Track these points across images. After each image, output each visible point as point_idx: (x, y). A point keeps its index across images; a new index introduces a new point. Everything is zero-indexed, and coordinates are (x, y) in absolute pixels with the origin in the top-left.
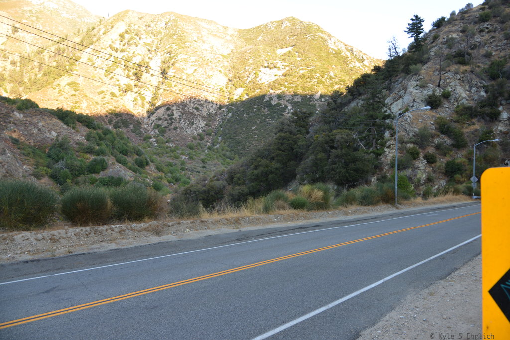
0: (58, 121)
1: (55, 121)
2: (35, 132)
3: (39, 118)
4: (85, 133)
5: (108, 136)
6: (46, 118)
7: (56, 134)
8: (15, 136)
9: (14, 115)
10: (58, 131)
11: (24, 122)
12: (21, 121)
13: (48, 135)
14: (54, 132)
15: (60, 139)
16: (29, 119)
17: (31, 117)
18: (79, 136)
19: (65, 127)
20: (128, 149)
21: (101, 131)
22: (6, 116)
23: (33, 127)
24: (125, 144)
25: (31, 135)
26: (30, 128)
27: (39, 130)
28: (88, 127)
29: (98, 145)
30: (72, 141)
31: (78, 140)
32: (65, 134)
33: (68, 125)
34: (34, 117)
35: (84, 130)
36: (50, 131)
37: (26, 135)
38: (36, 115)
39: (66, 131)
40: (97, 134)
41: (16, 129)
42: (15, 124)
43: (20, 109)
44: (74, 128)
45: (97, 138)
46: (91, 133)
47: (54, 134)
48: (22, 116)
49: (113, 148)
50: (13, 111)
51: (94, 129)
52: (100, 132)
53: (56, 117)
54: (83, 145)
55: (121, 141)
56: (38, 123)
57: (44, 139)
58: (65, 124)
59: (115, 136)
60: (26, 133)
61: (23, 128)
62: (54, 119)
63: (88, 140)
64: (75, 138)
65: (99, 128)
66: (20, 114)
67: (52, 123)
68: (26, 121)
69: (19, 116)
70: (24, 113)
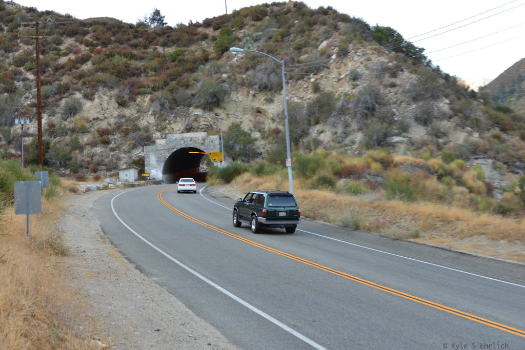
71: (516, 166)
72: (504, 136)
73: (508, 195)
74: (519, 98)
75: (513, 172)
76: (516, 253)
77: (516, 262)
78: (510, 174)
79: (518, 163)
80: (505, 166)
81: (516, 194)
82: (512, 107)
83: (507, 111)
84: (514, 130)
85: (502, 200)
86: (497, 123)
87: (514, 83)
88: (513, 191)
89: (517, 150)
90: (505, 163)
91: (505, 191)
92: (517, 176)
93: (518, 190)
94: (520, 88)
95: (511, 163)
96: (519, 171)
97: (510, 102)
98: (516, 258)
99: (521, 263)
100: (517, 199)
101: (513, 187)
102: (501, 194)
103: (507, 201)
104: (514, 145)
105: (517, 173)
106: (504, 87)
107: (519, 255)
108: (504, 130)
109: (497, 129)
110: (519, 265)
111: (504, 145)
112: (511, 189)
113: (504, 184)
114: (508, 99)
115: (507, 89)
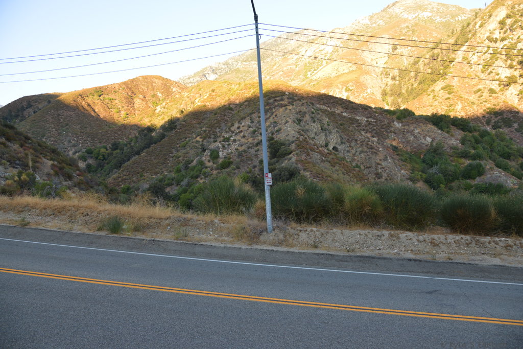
0: (433, 127)
1: (430, 127)
2: (412, 138)
3: (415, 125)
4: (460, 137)
5: (486, 138)
6: (421, 125)
7: (431, 140)
8: (394, 143)
9: (394, 124)
10: (433, 136)
11: (402, 130)
12: (400, 130)
13: (423, 141)
14: (428, 137)
15: (434, 144)
16: (406, 127)
17: (408, 125)
18: (454, 140)
19: (440, 132)
20: (510, 151)
21: (478, 133)
22: (388, 126)
23: (410, 134)
24: (507, 146)
25: (408, 142)
26: (407, 136)
27: (415, 137)
28: (463, 130)
29: (474, 148)
30: (446, 146)
31: (452, 144)
32: (439, 139)
33: (442, 130)
34: (411, 125)
35: (459, 134)
36: (425, 138)
37: (404, 142)
38: (412, 123)
39: (440, 136)
40: (473, 136)
41: (395, 138)
42: (395, 133)
43: (399, 119)
44: (448, 132)
45: (473, 140)
46: (466, 136)
47: (429, 140)
48: (400, 125)
49: (492, 151)
50: (393, 121)
51: (470, 132)
52: (476, 134)
53: (431, 123)
54: (458, 150)
55: (502, 143)
56: (414, 130)
57: (420, 145)
58: (439, 129)
59: (495, 138)
60: (404, 140)
61: (401, 136)
62: (429, 125)
63: (463, 144)
64: (449, 143)
65: (475, 130)
66: (399, 123)
67: (427, 129)
68: (404, 129)
69: (398, 125)
70: (402, 122)
71: (16, 164)
72: (9, 144)
73: (9, 182)
74: (21, 121)
75: (14, 167)
76: (9, 219)
77: (8, 225)
78: (11, 169)
79: (17, 162)
80: (8, 163)
81: (15, 181)
82: (16, 126)
83: (12, 128)
84: (15, 140)
85: (4, 185)
86: (4, 135)
87: (18, 111)
88: (13, 179)
89: (18, 153)
90: (8, 161)
91: (7, 179)
92: (17, 170)
93: (16, 178)
94: (22, 114)
95: (12, 161)
96: (18, 166)
97: (15, 122)
98: (8, 222)
99: (11, 225)
100: (15, 185)
101: (13, 177)
102: (4, 181)
103: (8, 185)
104: (15, 150)
105: (16, 168)
106: (11, 112)
107: (10, 220)
108: (8, 139)
109: (4, 138)
110: (10, 226)
111: (8, 149)
112: (12, 178)
113: (7, 175)
114: (14, 120)
115: (13, 114)
